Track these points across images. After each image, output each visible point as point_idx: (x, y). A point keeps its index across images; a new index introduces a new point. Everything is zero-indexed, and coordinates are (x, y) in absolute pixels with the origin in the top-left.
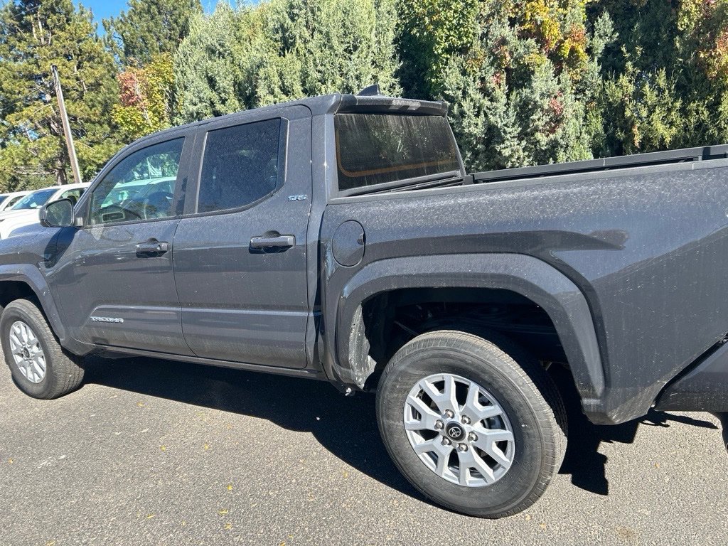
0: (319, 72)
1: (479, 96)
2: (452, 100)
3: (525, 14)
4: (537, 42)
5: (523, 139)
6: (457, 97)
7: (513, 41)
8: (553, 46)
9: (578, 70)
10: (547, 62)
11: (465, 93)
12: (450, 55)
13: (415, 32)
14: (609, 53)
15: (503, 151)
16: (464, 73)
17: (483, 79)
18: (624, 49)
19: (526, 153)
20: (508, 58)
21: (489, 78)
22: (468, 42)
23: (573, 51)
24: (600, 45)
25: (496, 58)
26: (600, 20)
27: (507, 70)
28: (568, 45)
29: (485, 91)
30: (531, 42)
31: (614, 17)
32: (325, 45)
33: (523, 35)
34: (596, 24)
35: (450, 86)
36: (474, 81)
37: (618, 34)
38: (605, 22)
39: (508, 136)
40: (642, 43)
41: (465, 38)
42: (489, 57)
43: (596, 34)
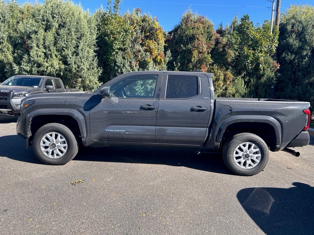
0: (65, 44)
1: (129, 68)
2: (118, 67)
3: (146, 43)
4: (150, 54)
5: (143, 86)
6: (121, 66)
7: (142, 51)
8: (154, 57)
9: (161, 66)
10: (152, 62)
11: (123, 65)
12: (119, 51)
13: (107, 38)
14: (169, 63)
15: (136, 89)
16: (124, 58)
17: (130, 62)
18: (174, 63)
19: (143, 91)
20: (140, 57)
21: (133, 62)
22: (126, 47)
23: (160, 60)
24: (167, 59)
25: (136, 56)
26: (168, 52)
27: (139, 61)
28: (159, 57)
29: (131, 66)
30: (148, 53)
31: (171, 52)
32: (68, 34)
33: (146, 51)
34: (166, 53)
35: (119, 62)
36: (128, 62)
37: (172, 58)
38: (169, 53)
39: (138, 84)
40: (180, 62)
41: (125, 46)
42: (133, 55)
43: (166, 56)
